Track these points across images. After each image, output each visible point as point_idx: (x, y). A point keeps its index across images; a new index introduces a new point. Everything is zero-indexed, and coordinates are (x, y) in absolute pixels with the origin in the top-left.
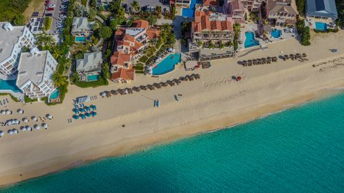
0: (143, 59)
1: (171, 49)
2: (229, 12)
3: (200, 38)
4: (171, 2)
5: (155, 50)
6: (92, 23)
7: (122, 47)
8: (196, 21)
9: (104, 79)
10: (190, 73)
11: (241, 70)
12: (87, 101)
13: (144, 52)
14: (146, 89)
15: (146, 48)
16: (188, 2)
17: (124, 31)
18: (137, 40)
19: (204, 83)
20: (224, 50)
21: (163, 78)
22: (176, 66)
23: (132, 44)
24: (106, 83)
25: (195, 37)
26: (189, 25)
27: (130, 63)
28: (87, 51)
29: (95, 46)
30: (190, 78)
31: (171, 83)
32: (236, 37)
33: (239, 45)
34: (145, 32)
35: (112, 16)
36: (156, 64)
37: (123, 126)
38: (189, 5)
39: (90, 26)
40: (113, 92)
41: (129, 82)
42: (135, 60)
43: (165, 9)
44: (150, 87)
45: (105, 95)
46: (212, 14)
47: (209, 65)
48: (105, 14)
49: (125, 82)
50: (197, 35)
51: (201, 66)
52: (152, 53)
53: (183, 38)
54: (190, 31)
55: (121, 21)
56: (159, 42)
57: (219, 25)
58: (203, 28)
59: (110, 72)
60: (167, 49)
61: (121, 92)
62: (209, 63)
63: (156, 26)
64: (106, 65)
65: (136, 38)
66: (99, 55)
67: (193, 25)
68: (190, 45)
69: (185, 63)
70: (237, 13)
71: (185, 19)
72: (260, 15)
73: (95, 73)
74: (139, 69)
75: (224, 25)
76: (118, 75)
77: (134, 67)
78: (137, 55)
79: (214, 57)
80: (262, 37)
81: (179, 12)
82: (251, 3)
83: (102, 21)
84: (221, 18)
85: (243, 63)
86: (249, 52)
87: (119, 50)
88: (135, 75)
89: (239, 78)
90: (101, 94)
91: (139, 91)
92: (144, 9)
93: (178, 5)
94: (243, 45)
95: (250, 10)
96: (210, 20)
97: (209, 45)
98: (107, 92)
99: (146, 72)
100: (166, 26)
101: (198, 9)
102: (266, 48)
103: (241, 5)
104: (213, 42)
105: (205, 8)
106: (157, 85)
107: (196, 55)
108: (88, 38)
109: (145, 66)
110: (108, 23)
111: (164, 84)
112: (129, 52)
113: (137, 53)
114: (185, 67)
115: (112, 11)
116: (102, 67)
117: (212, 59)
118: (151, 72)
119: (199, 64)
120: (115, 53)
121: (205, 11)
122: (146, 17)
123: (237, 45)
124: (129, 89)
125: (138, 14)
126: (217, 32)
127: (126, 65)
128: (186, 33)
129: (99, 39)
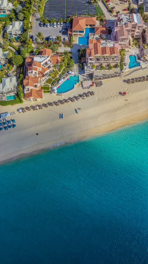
0: (49, 81)
1: (71, 72)
2: (116, 39)
3: (93, 62)
4: (69, 32)
5: (58, 73)
6: (6, 52)
7: (32, 72)
8: (90, 48)
9: (20, 98)
10: (86, 91)
11: (126, 87)
12: (7, 116)
13: (50, 75)
14: (52, 105)
15: (51, 72)
16: (83, 32)
17: (33, 59)
18: (43, 65)
19: (97, 98)
20: (113, 71)
21: (65, 96)
22: (75, 86)
23: (40, 69)
24: (21, 101)
25: (90, 61)
26: (85, 51)
27: (39, 85)
28: (5, 76)
29: (10, 72)
30: (86, 95)
31: (71, 99)
32: (122, 60)
33: (124, 67)
34: (49, 58)
35: (22, 46)
36: (59, 85)
37: (37, 134)
38: (83, 34)
39: (5, 55)
40: (27, 108)
41: (39, 100)
42: (42, 82)
43: (64, 39)
44: (56, 103)
45: (21, 111)
46: (102, 41)
47: (101, 84)
48: (16, 44)
49: (36, 100)
50: (91, 59)
51: (95, 85)
52: (56, 76)
53: (80, 62)
54: (85, 56)
55: (30, 50)
56: (61, 66)
57: (108, 51)
58: (95, 54)
59: (23, 92)
60: (68, 72)
61: (33, 108)
62: (101, 82)
63: (57, 53)
64: (20, 86)
65: (42, 63)
66: (14, 79)
67: (88, 51)
68: (86, 68)
69: (82, 82)
70: (123, 40)
71: (81, 46)
72: (141, 40)
73: (12, 94)
74: (46, 89)
75: (112, 50)
76: (30, 95)
77: (42, 88)
78: (44, 78)
79: (105, 77)
80: (142, 59)
81: (76, 40)
82: (134, 31)
83: (14, 51)
84: (110, 44)
85: (128, 81)
86: (132, 72)
87: (29, 74)
88: (43, 94)
89: (125, 93)
90: (18, 110)
91: (47, 107)
92: (48, 39)
93: (75, 35)
94: (127, 66)
95: (133, 37)
96: (101, 46)
97: (101, 67)
98: (22, 109)
99: (52, 91)
100: (65, 53)
101: (90, 38)
102: (146, 68)
103: (126, 33)
104: (104, 65)
105: (97, 36)
106: (61, 102)
107: (91, 76)
108: (4, 65)
109: (50, 86)
110: (19, 52)
111: (66, 101)
112: (38, 76)
113: (43, 76)
114: (82, 86)
115: (21, 42)
116: (17, 88)
117: (103, 78)
118: (56, 91)
119: (93, 83)
120: (26, 77)
121: (97, 39)
122: (49, 46)
123: (122, 67)
124: (39, 106)
125: (42, 43)
126: (107, 57)
127: (36, 86)
128: (82, 58)
129: (13, 66)
